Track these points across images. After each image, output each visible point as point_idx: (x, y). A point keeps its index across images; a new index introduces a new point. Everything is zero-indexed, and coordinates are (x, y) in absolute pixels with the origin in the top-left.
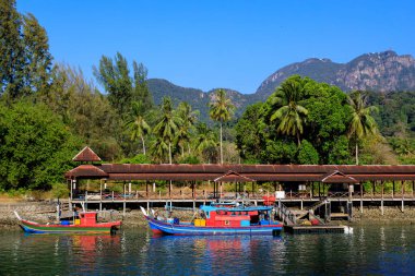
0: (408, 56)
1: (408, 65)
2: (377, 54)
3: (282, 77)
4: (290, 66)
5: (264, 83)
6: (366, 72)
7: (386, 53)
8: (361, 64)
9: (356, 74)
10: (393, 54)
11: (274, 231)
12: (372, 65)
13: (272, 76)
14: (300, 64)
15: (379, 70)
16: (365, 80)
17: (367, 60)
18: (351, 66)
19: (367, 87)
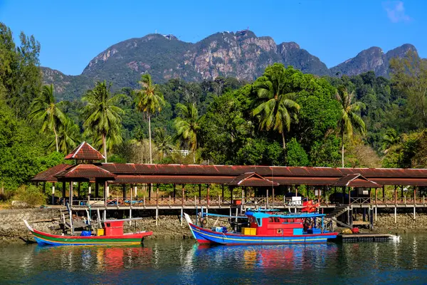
0: (268, 38)
1: (268, 49)
2: (232, 33)
3: (116, 55)
4: (128, 41)
5: (93, 61)
6: (219, 55)
7: (243, 33)
8: (213, 45)
9: (208, 57)
10: (251, 35)
11: (329, 240)
12: (226, 47)
13: (103, 54)
14: (139, 40)
15: (235, 53)
16: (218, 65)
17: (220, 40)
18: (202, 46)
19: (220, 73)
